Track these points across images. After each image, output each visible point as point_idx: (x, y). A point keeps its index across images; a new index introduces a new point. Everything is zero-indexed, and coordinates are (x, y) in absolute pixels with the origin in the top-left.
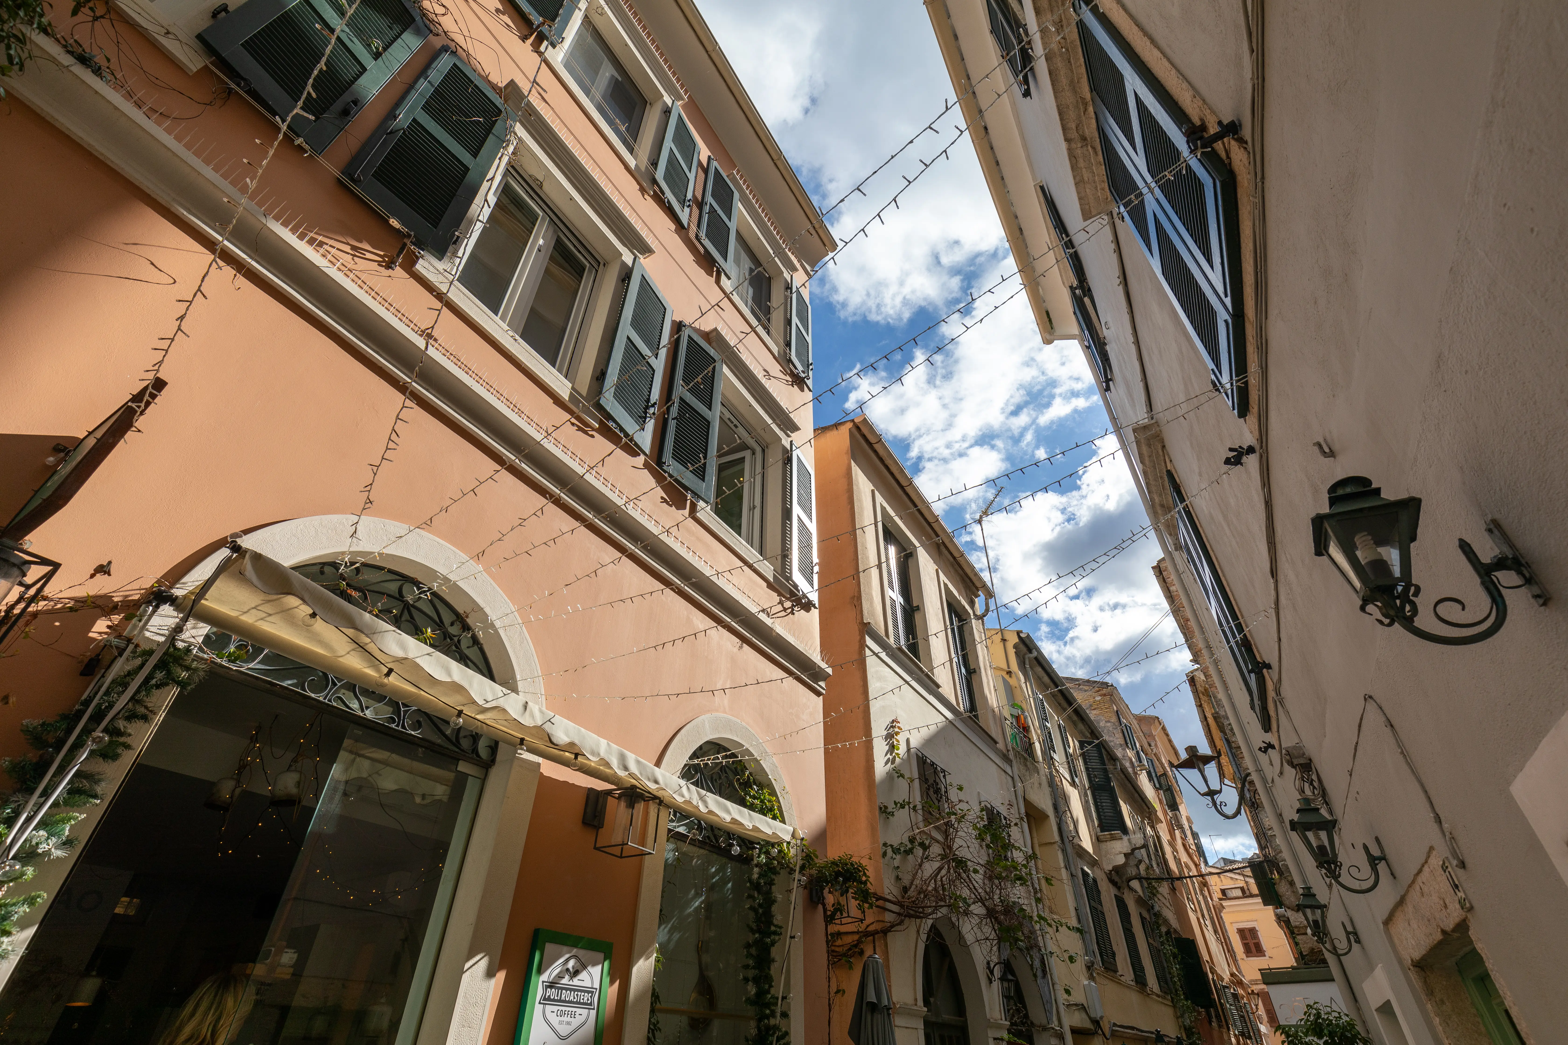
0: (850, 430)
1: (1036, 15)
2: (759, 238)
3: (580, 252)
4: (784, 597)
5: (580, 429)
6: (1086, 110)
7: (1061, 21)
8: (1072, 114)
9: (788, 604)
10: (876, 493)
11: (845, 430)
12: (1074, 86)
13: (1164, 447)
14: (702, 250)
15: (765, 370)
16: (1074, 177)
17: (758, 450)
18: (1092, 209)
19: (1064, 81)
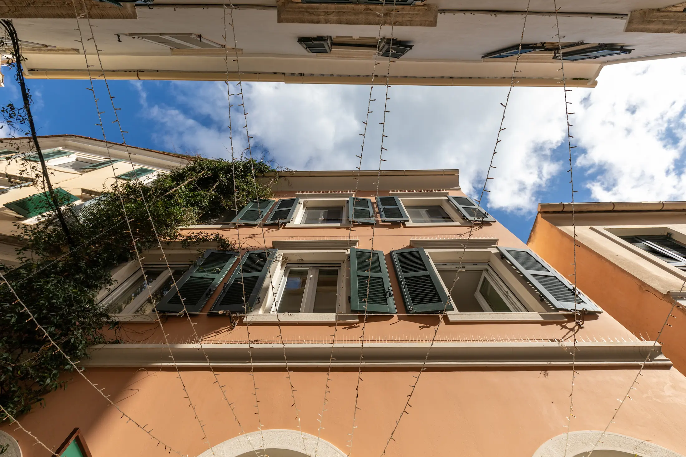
0: (542, 217)
1: (320, 23)
2: (420, 200)
3: (331, 267)
4: (564, 322)
5: (349, 328)
6: (371, 10)
7: (325, 12)
8: (371, 18)
9: (571, 325)
10: (595, 227)
11: (540, 219)
12: (357, 13)
13: (659, 10)
14: (390, 224)
15: (457, 235)
16: (407, 25)
17: (486, 266)
18: (429, 20)
19: (353, 18)
